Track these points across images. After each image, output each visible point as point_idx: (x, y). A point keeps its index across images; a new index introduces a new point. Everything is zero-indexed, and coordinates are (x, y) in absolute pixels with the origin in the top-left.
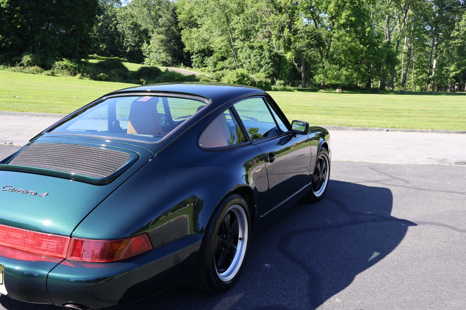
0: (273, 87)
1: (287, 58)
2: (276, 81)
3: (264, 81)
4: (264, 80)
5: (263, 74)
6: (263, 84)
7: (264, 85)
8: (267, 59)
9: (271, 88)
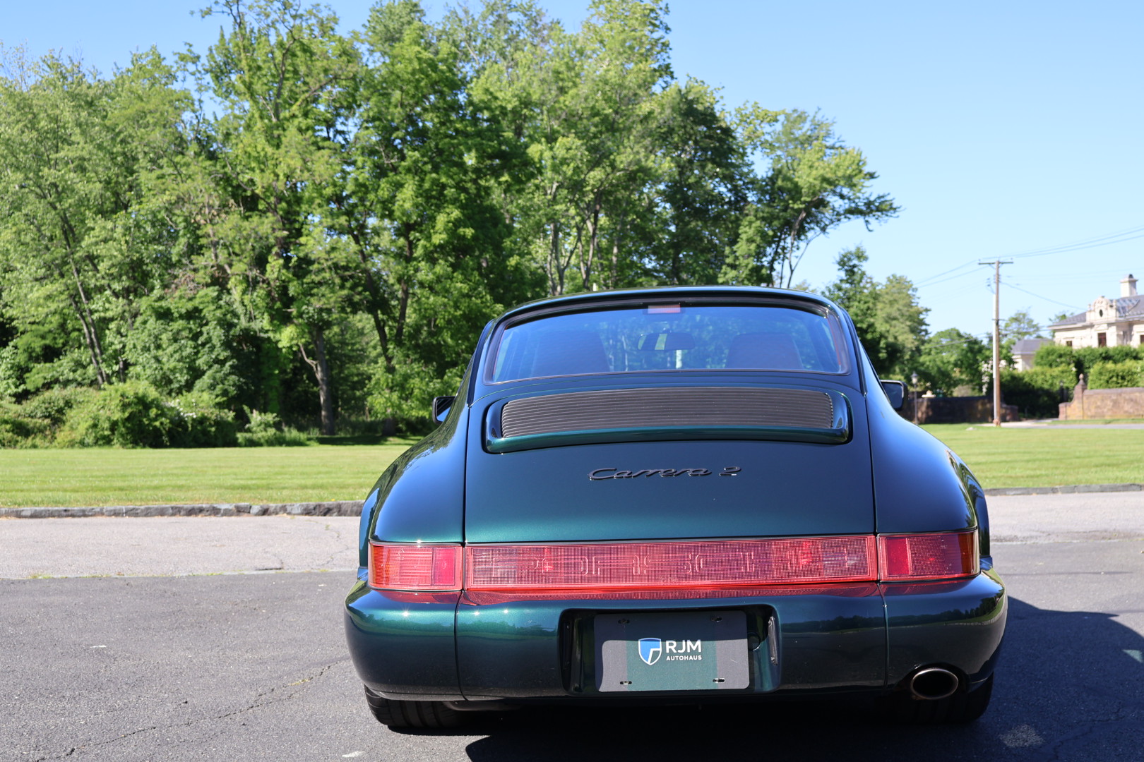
0: (240, 436)
1: (280, 345)
2: (249, 415)
3: (213, 417)
4: (213, 414)
5: (206, 396)
6: (211, 426)
7: (213, 429)
8: (218, 350)
9: (237, 439)
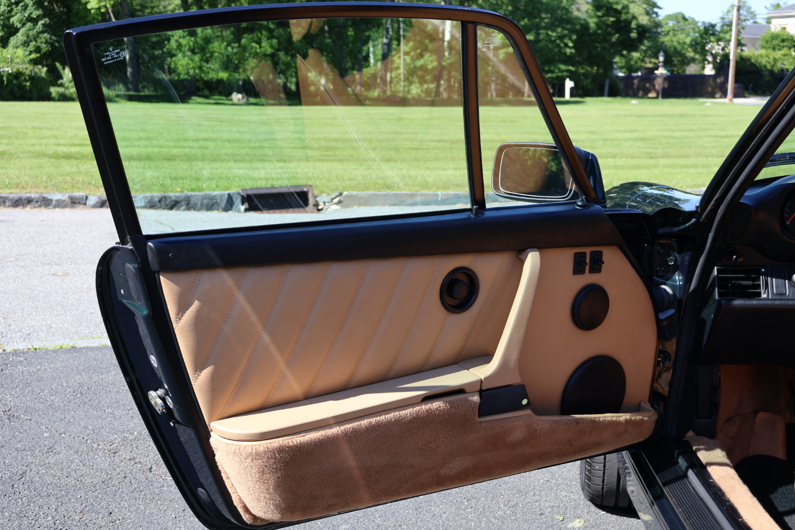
0: (54, 91)
1: (89, 6)
2: (62, 71)
3: (28, 72)
4: (28, 69)
5: (20, 52)
6: (26, 80)
7: (28, 84)
8: (31, 9)
9: (51, 93)
